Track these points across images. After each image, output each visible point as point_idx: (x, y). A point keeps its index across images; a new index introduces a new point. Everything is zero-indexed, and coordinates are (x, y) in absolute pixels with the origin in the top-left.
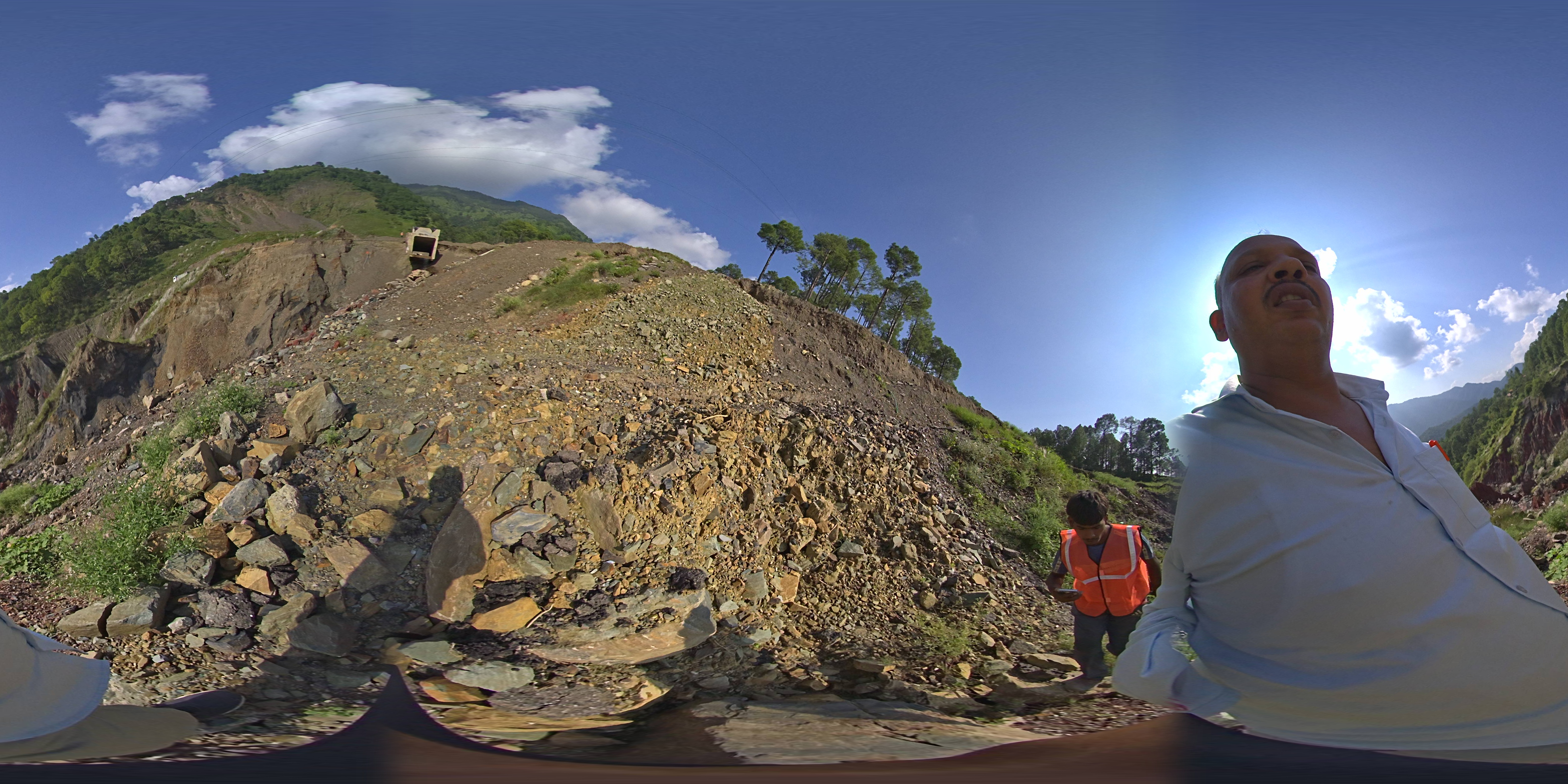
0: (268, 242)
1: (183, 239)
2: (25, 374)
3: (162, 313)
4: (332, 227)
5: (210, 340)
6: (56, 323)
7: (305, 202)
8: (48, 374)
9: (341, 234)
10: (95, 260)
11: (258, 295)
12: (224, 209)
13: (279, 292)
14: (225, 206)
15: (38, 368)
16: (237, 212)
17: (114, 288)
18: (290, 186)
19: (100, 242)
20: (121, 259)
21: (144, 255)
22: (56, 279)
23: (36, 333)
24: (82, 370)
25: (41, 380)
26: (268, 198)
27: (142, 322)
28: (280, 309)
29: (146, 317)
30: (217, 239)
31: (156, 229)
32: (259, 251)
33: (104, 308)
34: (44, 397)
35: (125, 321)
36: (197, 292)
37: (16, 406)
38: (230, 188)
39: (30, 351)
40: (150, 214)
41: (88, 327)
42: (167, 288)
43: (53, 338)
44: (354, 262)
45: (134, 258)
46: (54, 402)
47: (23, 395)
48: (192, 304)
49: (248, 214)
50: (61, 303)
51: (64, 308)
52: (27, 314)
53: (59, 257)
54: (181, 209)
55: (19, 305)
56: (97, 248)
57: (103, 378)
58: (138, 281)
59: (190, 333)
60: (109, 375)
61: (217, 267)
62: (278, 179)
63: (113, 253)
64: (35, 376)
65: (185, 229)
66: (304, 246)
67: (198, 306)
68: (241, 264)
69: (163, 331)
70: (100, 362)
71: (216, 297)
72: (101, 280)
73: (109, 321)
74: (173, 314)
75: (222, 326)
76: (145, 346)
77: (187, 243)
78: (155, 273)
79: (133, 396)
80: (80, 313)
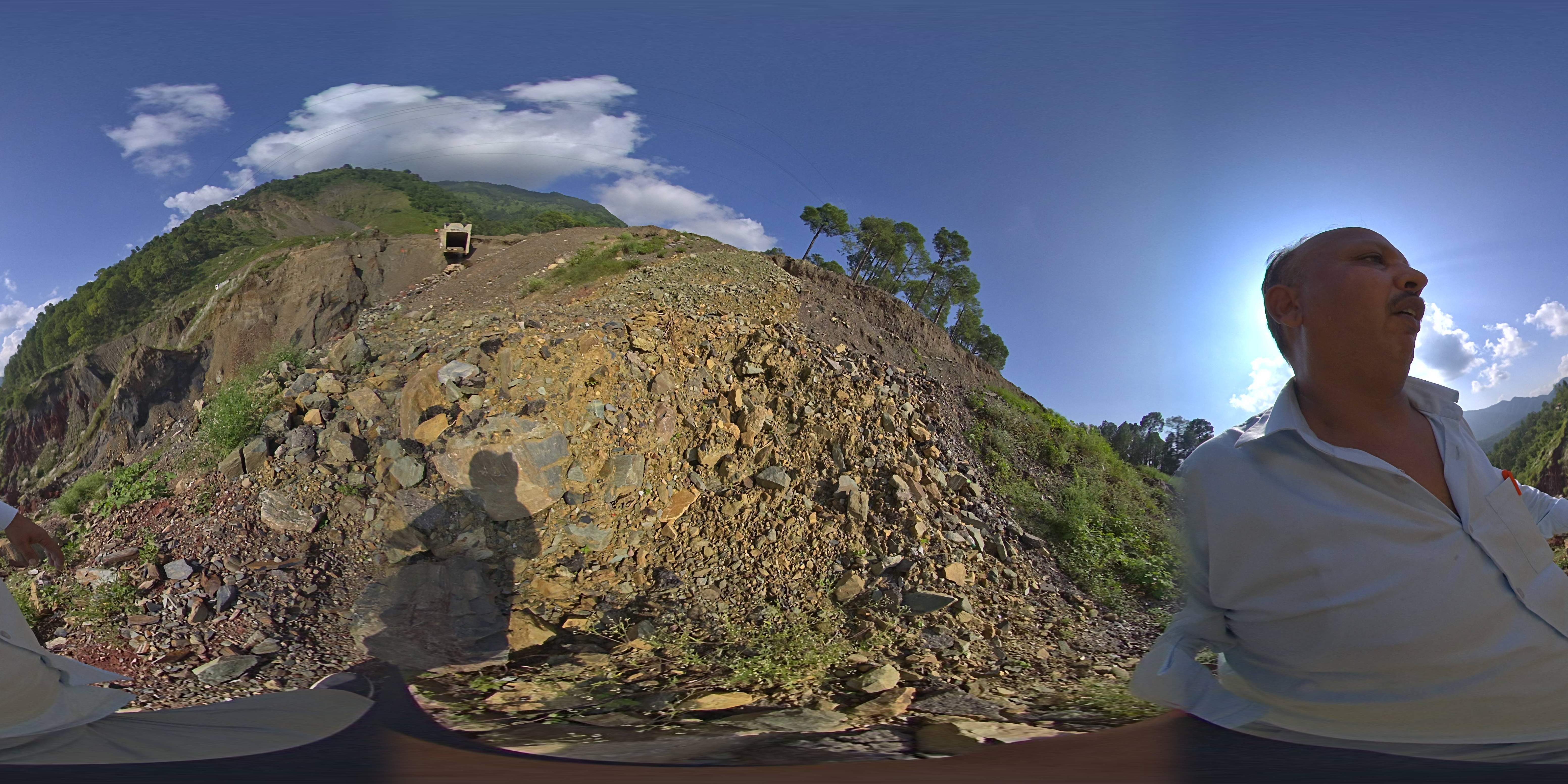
0: (305, 246)
1: (221, 247)
2: (74, 385)
3: (207, 321)
4: (366, 228)
5: (255, 343)
6: (102, 334)
7: (337, 204)
8: (97, 384)
9: (375, 234)
10: (138, 271)
11: (299, 298)
12: (259, 216)
13: (320, 294)
14: (261, 213)
15: (88, 379)
16: (273, 219)
17: (158, 299)
18: (322, 190)
19: (141, 253)
20: (163, 269)
21: (186, 265)
22: (101, 291)
23: (84, 345)
24: (132, 377)
25: (90, 392)
26: (301, 202)
27: (188, 330)
28: (321, 310)
29: (191, 326)
30: (255, 246)
31: (195, 239)
32: (297, 255)
33: (149, 318)
34: (94, 408)
35: (170, 330)
36: (240, 298)
37: (66, 417)
38: (263, 195)
39: (79, 363)
40: (188, 224)
41: (134, 337)
42: (210, 296)
43: (100, 349)
44: (390, 260)
45: (176, 269)
46: (105, 410)
47: (72, 406)
48: (236, 310)
49: (282, 219)
50: (107, 314)
51: (110, 320)
52: (74, 327)
53: (103, 270)
54: (218, 218)
55: (66, 318)
56: (139, 259)
57: (153, 385)
58: (181, 291)
59: (236, 338)
60: (159, 382)
61: (257, 272)
62: (308, 183)
63: (155, 264)
64: (85, 387)
65: (223, 238)
66: (340, 248)
67: (241, 312)
68: (280, 269)
69: (209, 337)
70: (150, 369)
71: (259, 302)
72: (145, 291)
73: (155, 331)
74: (218, 321)
75: (266, 330)
76: (192, 352)
77: (226, 251)
78: (197, 283)
79: (184, 401)
80: (126, 324)
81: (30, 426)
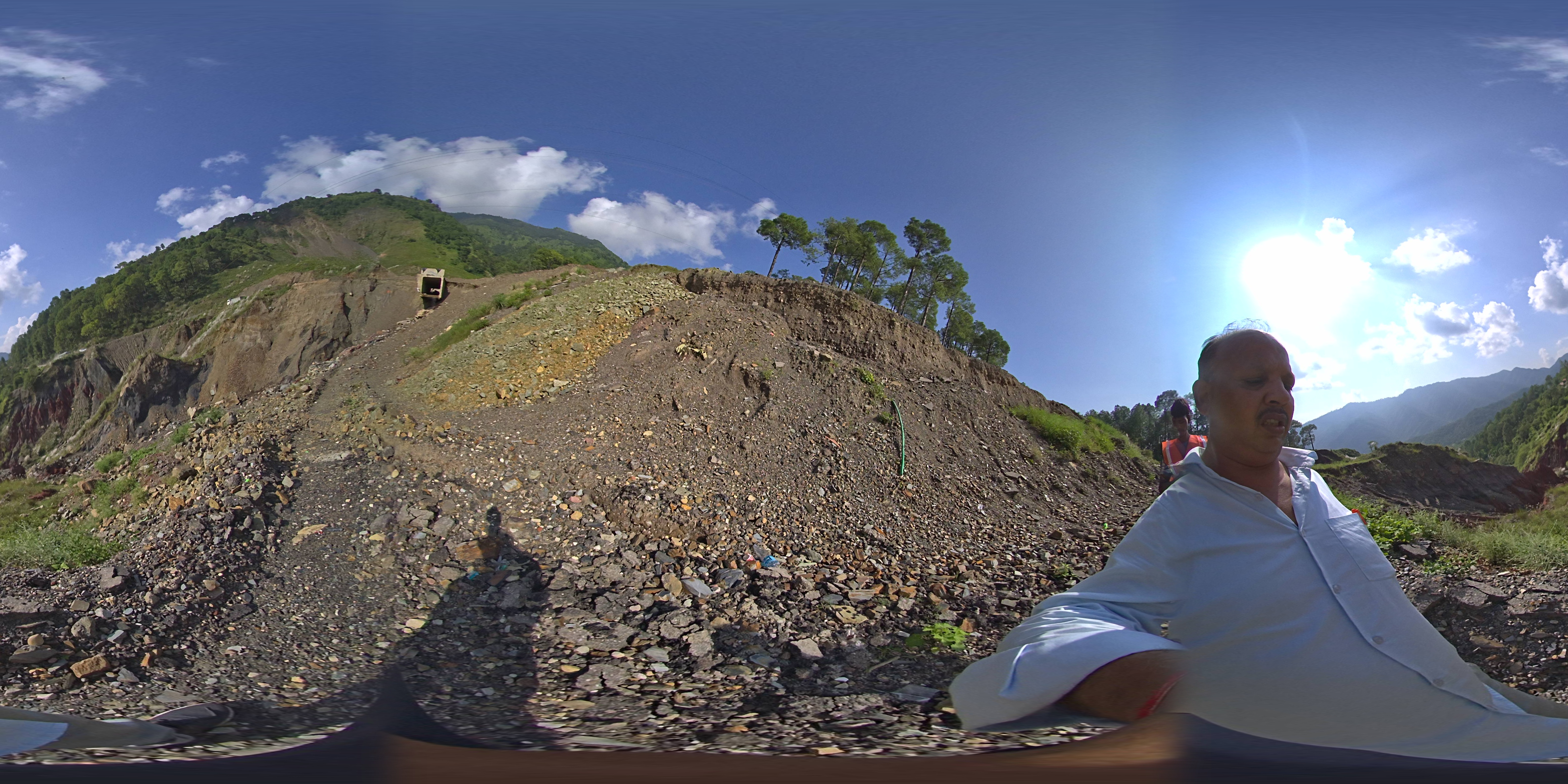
1: (243, 259)
2: (82, 374)
3: (212, 336)
5: (249, 365)
6: (114, 329)
7: (360, 228)
8: (104, 377)
10: (158, 269)
11: (293, 328)
12: (286, 231)
13: (312, 327)
14: (288, 228)
15: (95, 370)
16: (297, 235)
17: (173, 302)
18: (349, 212)
19: (165, 252)
20: (183, 275)
21: (205, 272)
22: (120, 285)
23: (96, 336)
24: (139, 379)
25: (97, 382)
26: (328, 222)
27: (195, 340)
28: (309, 342)
29: (198, 336)
30: (274, 263)
31: (219, 248)
32: (300, 286)
33: (162, 320)
34: (99, 400)
35: (179, 337)
36: (244, 321)
37: (71, 403)
38: (293, 210)
39: (89, 354)
40: (216, 230)
41: (145, 339)
42: (221, 310)
43: (111, 343)
44: (376, 301)
45: (196, 274)
46: (110, 403)
47: (78, 394)
48: (239, 332)
49: (307, 237)
50: (121, 310)
51: (124, 316)
52: (89, 317)
53: (125, 263)
54: (248, 226)
55: (81, 306)
56: (162, 258)
57: (157, 388)
58: (196, 297)
59: (233, 358)
60: (161, 387)
61: (263, 298)
62: (338, 204)
63: (176, 268)
64: (92, 377)
65: (246, 249)
66: (338, 284)
67: (242, 334)
68: (283, 298)
69: (211, 353)
70: (155, 375)
71: (259, 327)
72: (161, 292)
73: (165, 334)
74: (221, 338)
75: (261, 354)
76: (193, 364)
77: (246, 264)
78: (213, 292)
79: (180, 406)
80: (139, 322)
81: (37, 406)
